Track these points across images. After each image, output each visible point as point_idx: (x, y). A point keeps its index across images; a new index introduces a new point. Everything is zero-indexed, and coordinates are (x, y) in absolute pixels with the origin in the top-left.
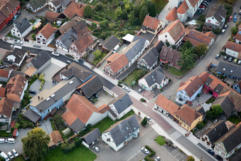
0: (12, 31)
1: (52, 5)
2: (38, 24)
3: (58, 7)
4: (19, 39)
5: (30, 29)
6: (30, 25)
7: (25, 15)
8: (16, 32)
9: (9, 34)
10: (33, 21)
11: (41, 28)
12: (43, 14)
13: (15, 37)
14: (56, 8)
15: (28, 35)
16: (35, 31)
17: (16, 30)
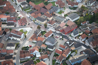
0: (72, 34)
1: (89, 28)
2: (81, 34)
3: (91, 29)
4: (73, 37)
5: (78, 35)
6: (78, 33)
7: (78, 30)
9: (70, 35)
10: (80, 32)
11: (82, 35)
12: (84, 31)
13: (72, 36)
14: (90, 30)
15: (77, 37)
16: (79, 36)
17: (73, 34)
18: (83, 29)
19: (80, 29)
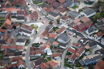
0: (86, 32)
4: (88, 35)
5: (93, 32)
6: (94, 31)
7: (94, 27)
8: (87, 32)
9: (85, 33)
10: (96, 30)
11: (97, 33)
12: (100, 28)
15: (92, 34)
16: (95, 33)
17: (88, 31)
18: (99, 26)
19: (96, 26)
